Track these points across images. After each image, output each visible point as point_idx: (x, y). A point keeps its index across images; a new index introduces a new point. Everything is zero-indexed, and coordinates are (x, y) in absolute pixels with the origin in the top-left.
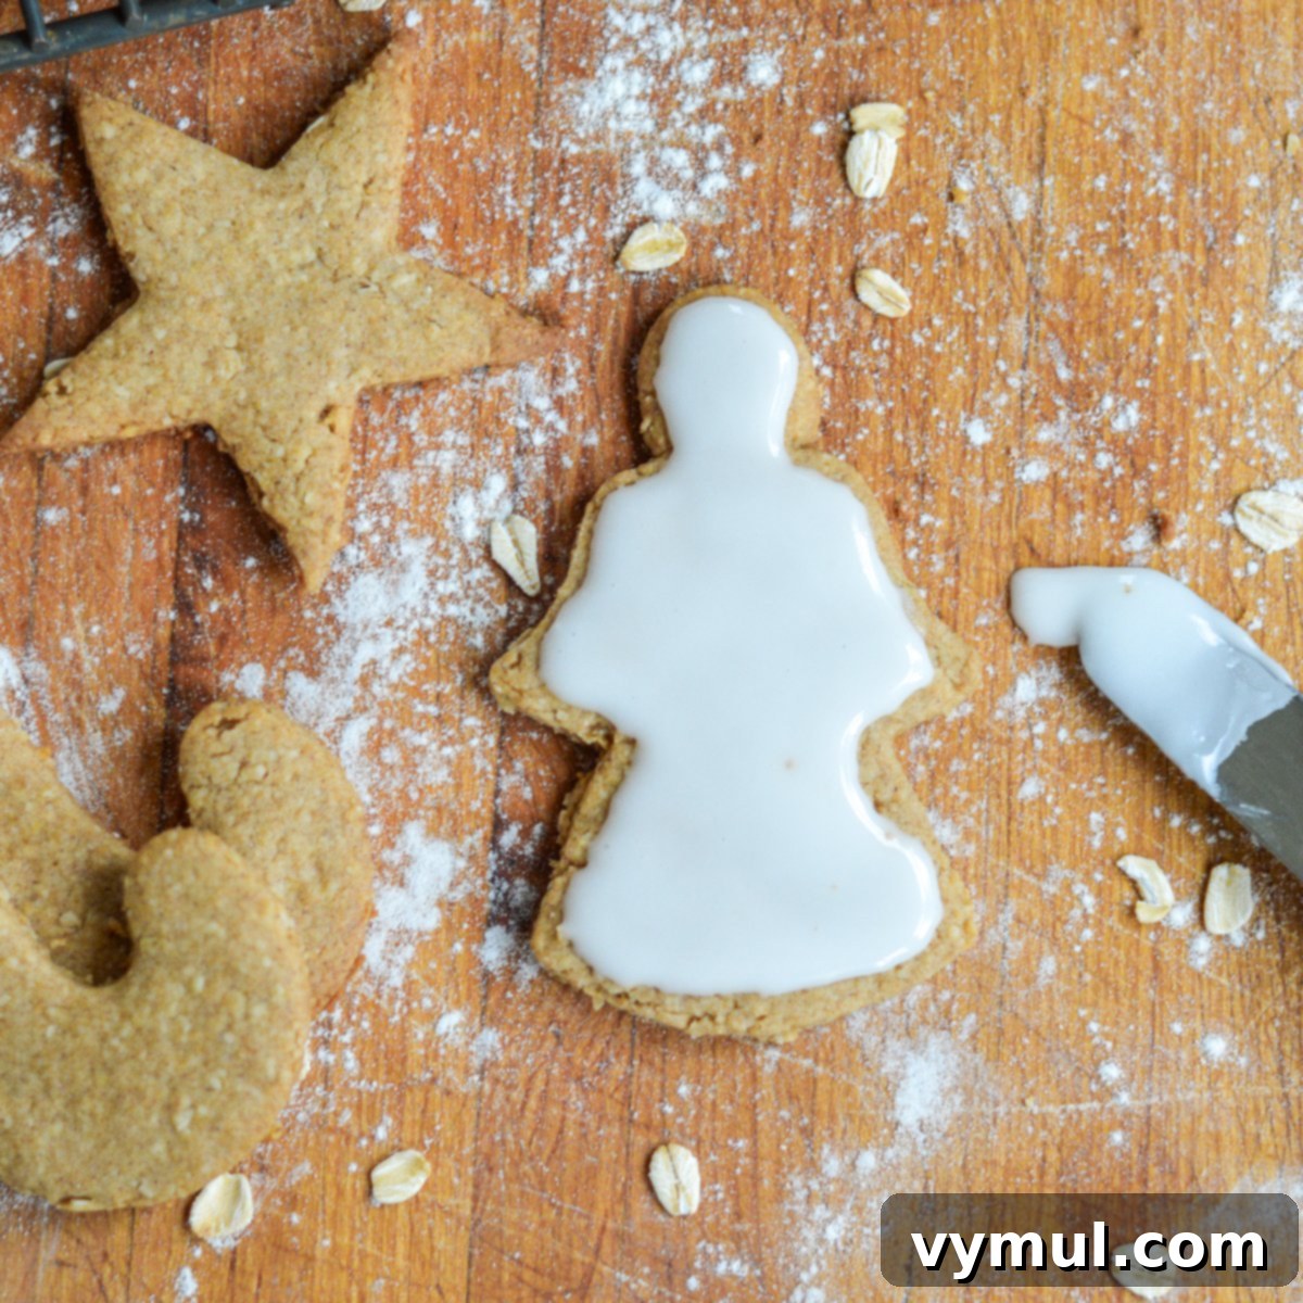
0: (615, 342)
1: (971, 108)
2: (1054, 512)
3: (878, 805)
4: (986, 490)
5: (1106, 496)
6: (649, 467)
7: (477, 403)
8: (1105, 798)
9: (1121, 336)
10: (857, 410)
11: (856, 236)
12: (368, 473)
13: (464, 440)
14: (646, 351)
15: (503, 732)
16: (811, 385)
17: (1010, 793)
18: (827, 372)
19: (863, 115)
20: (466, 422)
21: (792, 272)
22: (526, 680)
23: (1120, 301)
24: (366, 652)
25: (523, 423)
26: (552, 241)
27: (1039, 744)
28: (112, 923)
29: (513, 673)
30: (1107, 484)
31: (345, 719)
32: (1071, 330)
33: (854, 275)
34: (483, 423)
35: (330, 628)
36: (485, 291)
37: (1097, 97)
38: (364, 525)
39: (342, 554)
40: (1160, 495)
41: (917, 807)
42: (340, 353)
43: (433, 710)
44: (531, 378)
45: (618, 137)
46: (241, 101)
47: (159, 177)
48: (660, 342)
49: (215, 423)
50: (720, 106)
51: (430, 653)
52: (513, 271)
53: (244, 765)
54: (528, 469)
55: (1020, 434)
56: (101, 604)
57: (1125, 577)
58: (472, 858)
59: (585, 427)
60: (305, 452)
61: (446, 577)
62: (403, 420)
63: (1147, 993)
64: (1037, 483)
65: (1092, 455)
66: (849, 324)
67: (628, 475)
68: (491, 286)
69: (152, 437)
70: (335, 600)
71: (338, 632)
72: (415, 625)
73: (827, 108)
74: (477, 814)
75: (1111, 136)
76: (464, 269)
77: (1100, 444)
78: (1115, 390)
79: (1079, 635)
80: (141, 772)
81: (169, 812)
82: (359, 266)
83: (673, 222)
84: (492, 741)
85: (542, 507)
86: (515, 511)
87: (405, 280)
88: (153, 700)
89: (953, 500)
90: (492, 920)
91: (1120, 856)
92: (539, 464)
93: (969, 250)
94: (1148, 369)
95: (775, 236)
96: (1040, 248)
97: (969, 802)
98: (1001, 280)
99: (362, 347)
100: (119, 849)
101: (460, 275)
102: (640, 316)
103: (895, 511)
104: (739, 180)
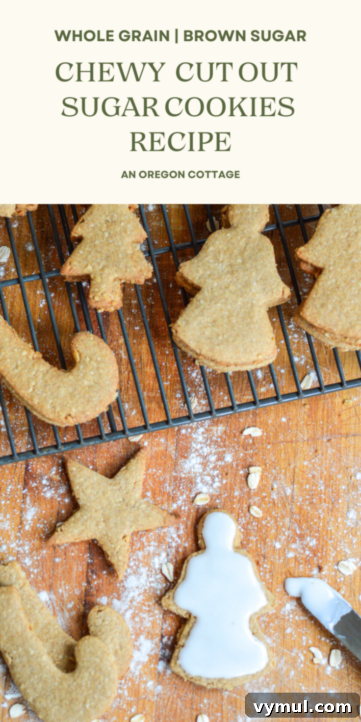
0: (192, 521)
1: (277, 468)
2: (295, 564)
3: (253, 634)
4: (280, 558)
5: (308, 561)
6: (200, 552)
7: (159, 535)
8: (306, 633)
9: (312, 523)
10: (249, 540)
11: (249, 498)
12: (133, 551)
13: (156, 544)
14: (200, 524)
15: (164, 614)
16: (239, 533)
17: (284, 631)
18: (242, 530)
19: (252, 469)
20: (157, 540)
21: (234, 506)
22: (170, 602)
23: (311, 515)
24: (132, 594)
25: (170, 540)
26: (178, 497)
27: (291, 620)
28: (71, 658)
29: (167, 601)
30: (308, 558)
31: (126, 610)
32: (300, 521)
33: (249, 507)
34: (161, 540)
35: (123, 589)
36: (161, 508)
37: (307, 466)
38: (132, 564)
39: (126, 571)
40: (320, 561)
41: (262, 634)
42: (128, 523)
43: (147, 609)
44: (172, 530)
45: (194, 473)
46: (105, 462)
47: (86, 480)
48: (203, 522)
49: (98, 538)
50: (218, 466)
51: (147, 595)
52: (168, 504)
53: (103, 621)
54: (171, 552)
55: (287, 546)
56: (69, 581)
57: (311, 580)
58: (156, 644)
59: (185, 542)
60: (119, 547)
61: (151, 577)
62: (142, 539)
63: (316, 680)
64: (291, 558)
65: (305, 551)
66: (248, 519)
67: (195, 554)
68: (163, 507)
69: (82, 542)
70: (125, 582)
71: (125, 589)
72: (143, 588)
73: (243, 467)
74: (157, 634)
75: (310, 476)
76: (157, 503)
77: (306, 549)
78: (310, 536)
79: (301, 594)
80: (77, 622)
81: (84, 632)
82: (133, 503)
83: (206, 493)
84: (161, 616)
85: (174, 560)
86: (168, 561)
87: (143, 506)
88: (81, 605)
89: (271, 561)
90: (161, 659)
91: (310, 647)
92: (174, 550)
93: (276, 502)
94: (318, 531)
95: (231, 497)
96: (293, 502)
97: (274, 633)
98: (284, 509)
99: (133, 522)
100: (72, 640)
101: (156, 505)
102: (198, 516)
103: (258, 563)
104: (222, 484)
